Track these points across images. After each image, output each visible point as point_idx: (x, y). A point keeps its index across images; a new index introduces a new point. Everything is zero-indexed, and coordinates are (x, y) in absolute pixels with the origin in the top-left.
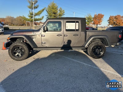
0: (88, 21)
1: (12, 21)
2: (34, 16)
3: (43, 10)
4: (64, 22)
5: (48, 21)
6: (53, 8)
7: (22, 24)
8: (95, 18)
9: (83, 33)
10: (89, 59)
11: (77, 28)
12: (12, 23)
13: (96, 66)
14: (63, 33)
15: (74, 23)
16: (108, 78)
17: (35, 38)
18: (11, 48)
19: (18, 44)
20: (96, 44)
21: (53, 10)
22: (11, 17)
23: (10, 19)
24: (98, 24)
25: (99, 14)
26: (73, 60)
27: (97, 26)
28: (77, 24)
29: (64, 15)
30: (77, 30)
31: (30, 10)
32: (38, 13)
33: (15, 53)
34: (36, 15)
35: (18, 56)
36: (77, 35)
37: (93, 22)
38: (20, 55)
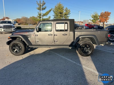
0: (95, 19)
1: (26, 21)
2: (41, 16)
3: (50, 11)
4: (54, 23)
5: (41, 23)
6: (59, 9)
7: (34, 23)
8: (102, 15)
9: (72, 33)
10: (78, 56)
11: (66, 29)
12: (26, 23)
13: (80, 63)
14: (54, 33)
15: (64, 24)
16: (84, 75)
17: (30, 37)
18: (11, 46)
19: (16, 42)
20: (84, 43)
21: (59, 10)
22: (26, 18)
23: (25, 19)
24: (104, 22)
25: (105, 12)
26: (62, 57)
27: (103, 24)
28: (66, 25)
29: (69, 14)
30: (66, 30)
31: (39, 11)
32: (46, 13)
33: (14, 50)
34: (44, 15)
35: (16, 51)
36: (66, 35)
37: (99, 20)
38: (18, 51)
